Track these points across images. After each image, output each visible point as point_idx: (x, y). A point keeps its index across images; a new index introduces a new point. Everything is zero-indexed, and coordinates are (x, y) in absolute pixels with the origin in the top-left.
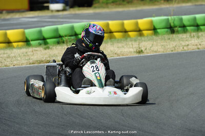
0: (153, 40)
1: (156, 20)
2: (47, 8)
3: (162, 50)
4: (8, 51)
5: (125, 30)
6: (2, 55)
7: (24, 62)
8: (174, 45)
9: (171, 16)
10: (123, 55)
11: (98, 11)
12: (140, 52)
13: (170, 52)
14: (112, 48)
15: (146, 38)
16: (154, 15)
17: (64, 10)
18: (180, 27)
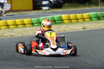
0: (90, 23)
1: (91, 14)
2: (41, 9)
3: (95, 27)
4: (24, 28)
5: (77, 18)
6: (21, 30)
7: (31, 33)
8: (100, 26)
9: (98, 12)
10: (77, 30)
11: (64, 10)
12: (85, 28)
13: (98, 28)
14: (71, 27)
15: (87, 22)
16: (90, 12)
17: (49, 10)
18: (102, 17)
